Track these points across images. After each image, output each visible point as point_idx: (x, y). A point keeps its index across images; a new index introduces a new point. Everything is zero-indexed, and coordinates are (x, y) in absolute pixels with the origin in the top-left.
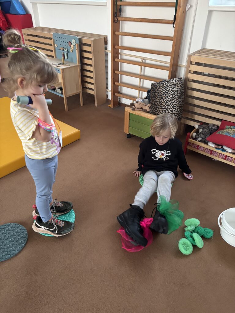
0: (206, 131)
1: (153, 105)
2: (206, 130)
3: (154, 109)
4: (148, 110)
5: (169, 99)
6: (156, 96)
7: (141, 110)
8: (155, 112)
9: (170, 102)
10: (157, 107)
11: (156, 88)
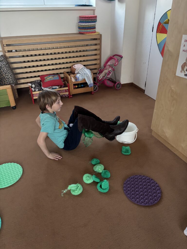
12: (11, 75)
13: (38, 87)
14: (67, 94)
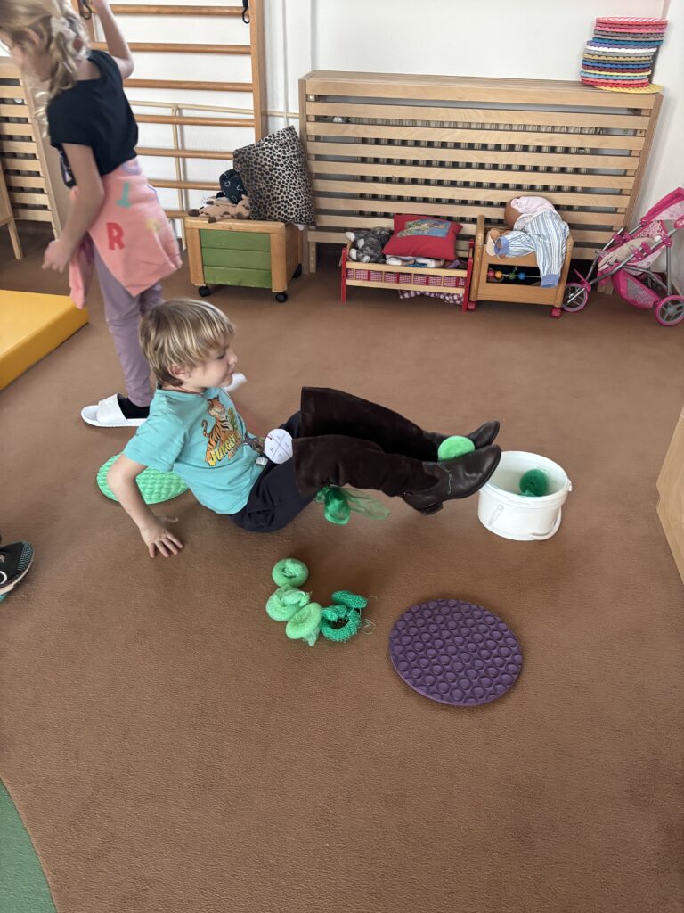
1: (256, 198)
3: (259, 207)
5: (284, 177)
6: (257, 177)
8: (263, 213)
9: (289, 185)
10: (266, 202)
11: (251, 158)
12: (300, 193)
13: (371, 248)
14: (461, 295)
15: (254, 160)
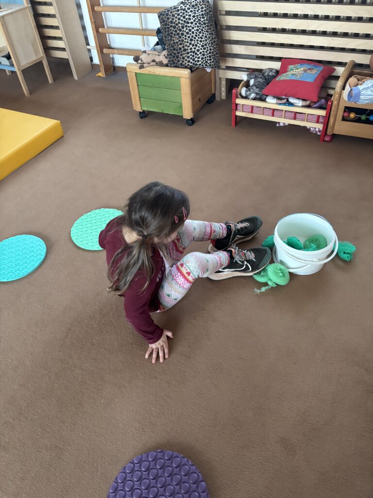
0: (259, 82)
1: (171, 50)
2: (260, 80)
3: (174, 57)
4: (165, 61)
6: (172, 33)
7: (154, 63)
9: (197, 38)
11: (168, 19)
14: (321, 129)
15: (171, 20)
